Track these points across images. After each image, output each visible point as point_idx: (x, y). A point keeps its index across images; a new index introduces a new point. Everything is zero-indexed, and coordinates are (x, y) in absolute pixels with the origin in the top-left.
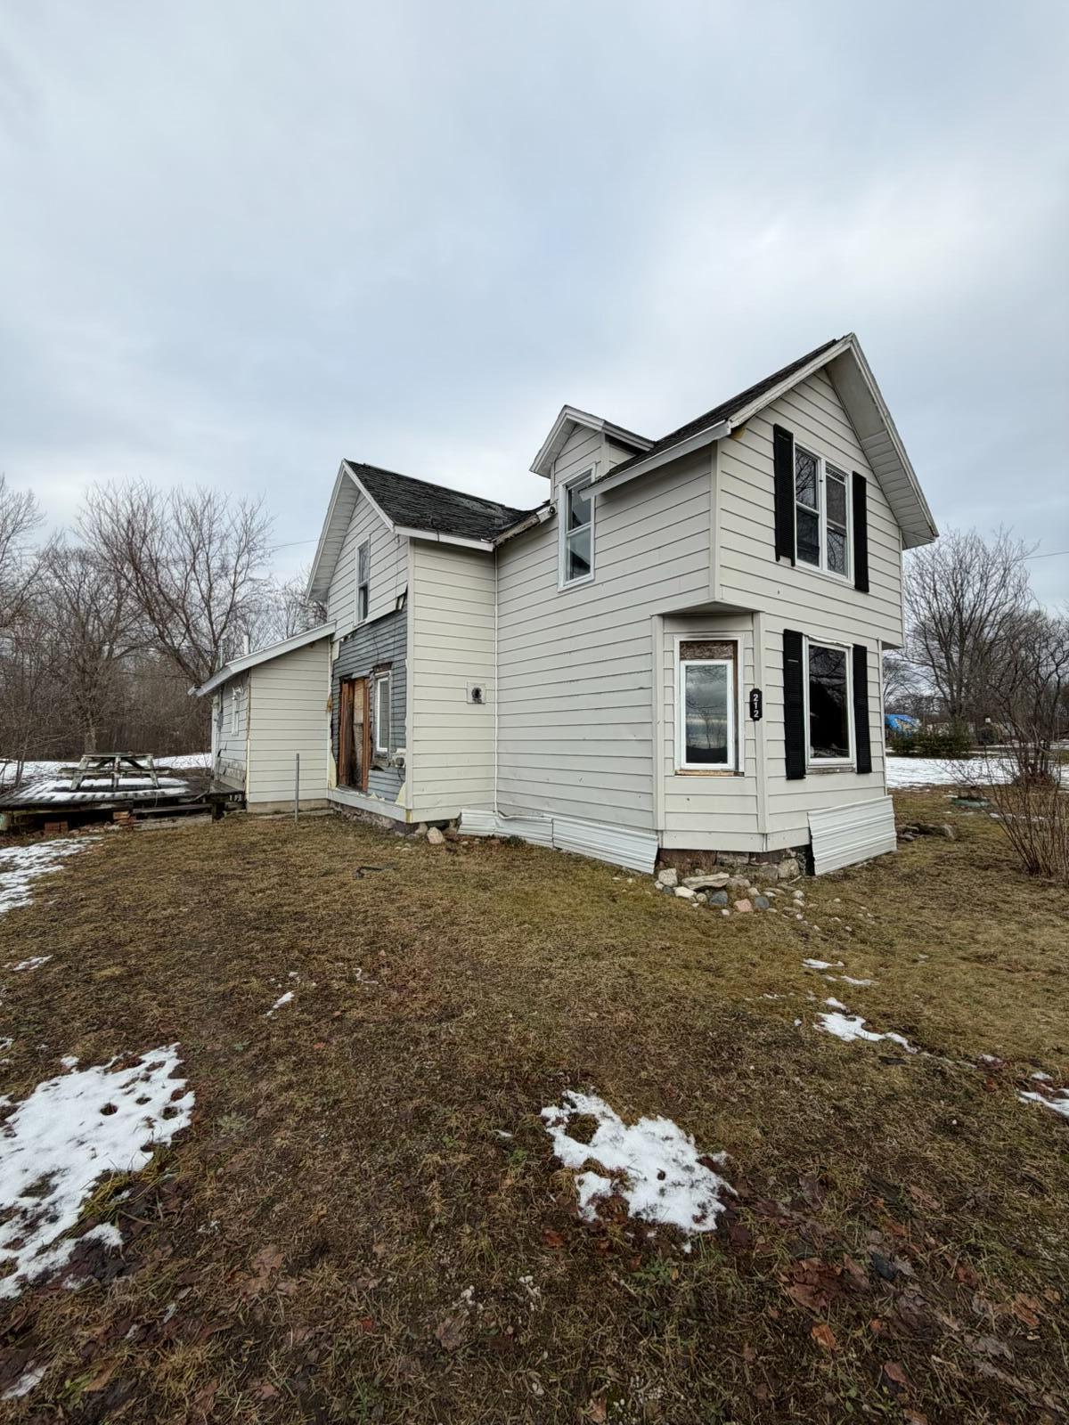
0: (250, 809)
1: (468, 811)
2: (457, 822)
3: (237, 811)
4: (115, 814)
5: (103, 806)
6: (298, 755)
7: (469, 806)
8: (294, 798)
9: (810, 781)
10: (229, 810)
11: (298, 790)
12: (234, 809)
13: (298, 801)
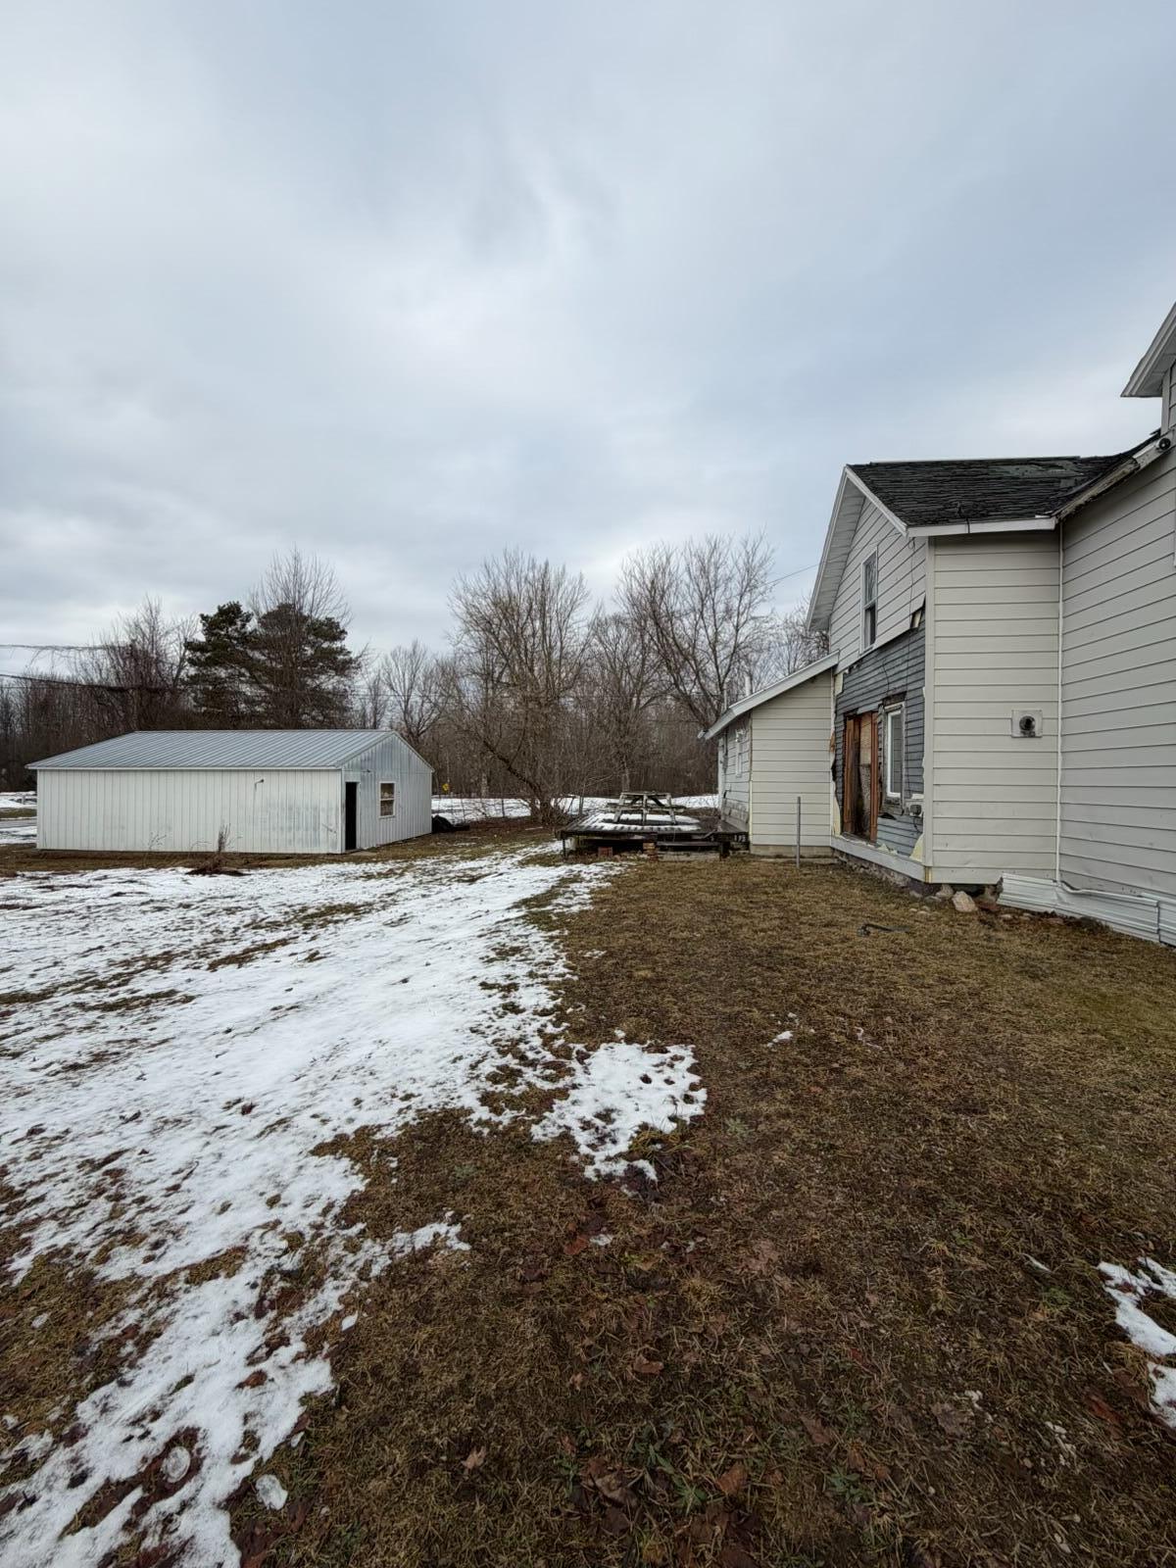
0: (753, 851)
1: (1012, 876)
2: (997, 889)
3: (742, 852)
4: (644, 844)
6: (799, 798)
7: (1013, 871)
8: (795, 843)
10: (734, 850)
11: (799, 835)
13: (800, 846)
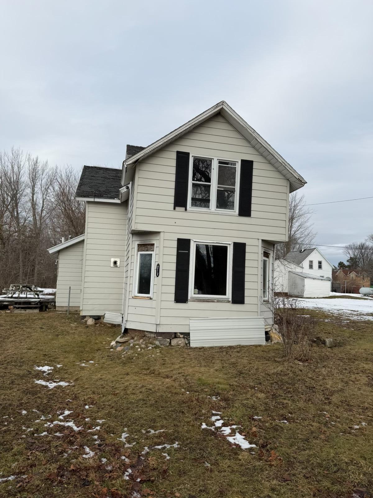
0: (57, 309)
1: (108, 313)
2: (103, 316)
3: (52, 309)
4: (9, 306)
5: (5, 303)
6: (70, 287)
7: (109, 311)
8: (67, 306)
9: (190, 305)
10: (49, 308)
11: (69, 302)
12: (51, 308)
13: (69, 306)
